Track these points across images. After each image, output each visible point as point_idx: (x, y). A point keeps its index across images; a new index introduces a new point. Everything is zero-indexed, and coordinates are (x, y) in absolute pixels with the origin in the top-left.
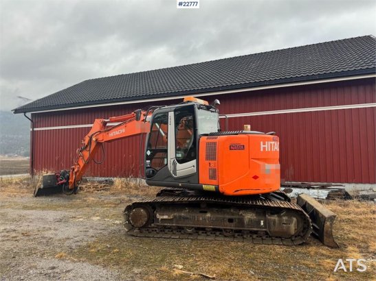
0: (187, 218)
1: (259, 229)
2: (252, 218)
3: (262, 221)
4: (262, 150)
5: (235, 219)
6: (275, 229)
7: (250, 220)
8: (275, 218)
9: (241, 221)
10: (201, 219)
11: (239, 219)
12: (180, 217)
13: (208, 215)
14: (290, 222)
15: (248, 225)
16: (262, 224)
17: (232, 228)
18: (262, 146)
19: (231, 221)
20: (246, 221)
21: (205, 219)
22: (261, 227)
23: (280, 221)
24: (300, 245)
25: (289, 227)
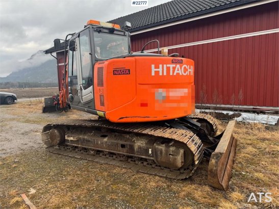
0: (89, 141)
1: (147, 158)
2: (142, 145)
3: (150, 150)
4: (153, 74)
5: (127, 145)
6: (162, 159)
7: (140, 148)
8: (162, 147)
9: (132, 147)
10: (99, 143)
11: (130, 145)
12: (84, 139)
13: (106, 139)
14: (177, 153)
15: (138, 152)
16: (150, 152)
17: (124, 153)
18: (153, 70)
19: (123, 146)
20: (136, 148)
21: (103, 143)
22: (149, 156)
23: (167, 151)
24: (182, 179)
25: (175, 159)
